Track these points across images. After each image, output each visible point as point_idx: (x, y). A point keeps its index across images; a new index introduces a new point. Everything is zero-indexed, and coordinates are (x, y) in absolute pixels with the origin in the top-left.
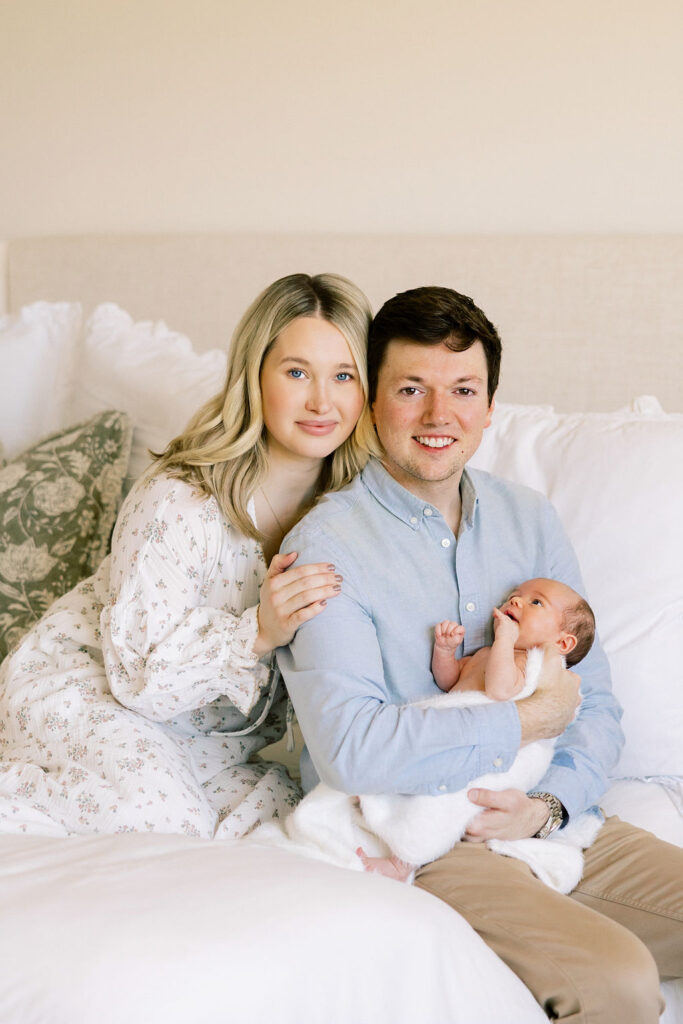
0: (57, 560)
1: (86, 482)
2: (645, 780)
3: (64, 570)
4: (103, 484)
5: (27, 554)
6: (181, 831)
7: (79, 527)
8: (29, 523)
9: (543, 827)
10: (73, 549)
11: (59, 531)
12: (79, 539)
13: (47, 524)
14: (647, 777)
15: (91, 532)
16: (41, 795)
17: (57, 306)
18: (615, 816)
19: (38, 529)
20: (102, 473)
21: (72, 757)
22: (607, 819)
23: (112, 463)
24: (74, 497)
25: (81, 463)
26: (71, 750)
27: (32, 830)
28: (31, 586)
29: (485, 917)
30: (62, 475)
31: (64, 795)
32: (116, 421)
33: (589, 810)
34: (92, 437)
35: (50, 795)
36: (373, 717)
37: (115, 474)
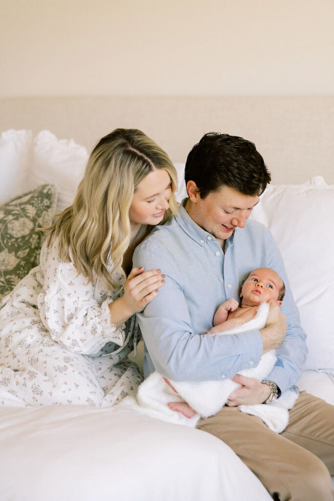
0: (19, 260)
1: (34, 220)
2: (318, 371)
3: (23, 265)
4: (43, 221)
5: (4, 257)
6: (86, 403)
7: (31, 243)
8: (5, 241)
9: (268, 398)
10: (28, 255)
11: (21, 246)
12: (31, 249)
13: (14, 242)
14: (320, 370)
15: (37, 245)
16: (12, 385)
17: (20, 132)
18: (304, 391)
19: (10, 244)
20: (42, 216)
21: (30, 363)
22: (301, 393)
23: (47, 211)
24: (28, 228)
25: (31, 211)
26: (30, 360)
27: (7, 403)
28: (6, 273)
29: (240, 447)
30: (22, 217)
31: (25, 385)
32: (49, 190)
33: (291, 388)
34: (37, 197)
35: (17, 385)
36: (188, 341)
37: (49, 216)
